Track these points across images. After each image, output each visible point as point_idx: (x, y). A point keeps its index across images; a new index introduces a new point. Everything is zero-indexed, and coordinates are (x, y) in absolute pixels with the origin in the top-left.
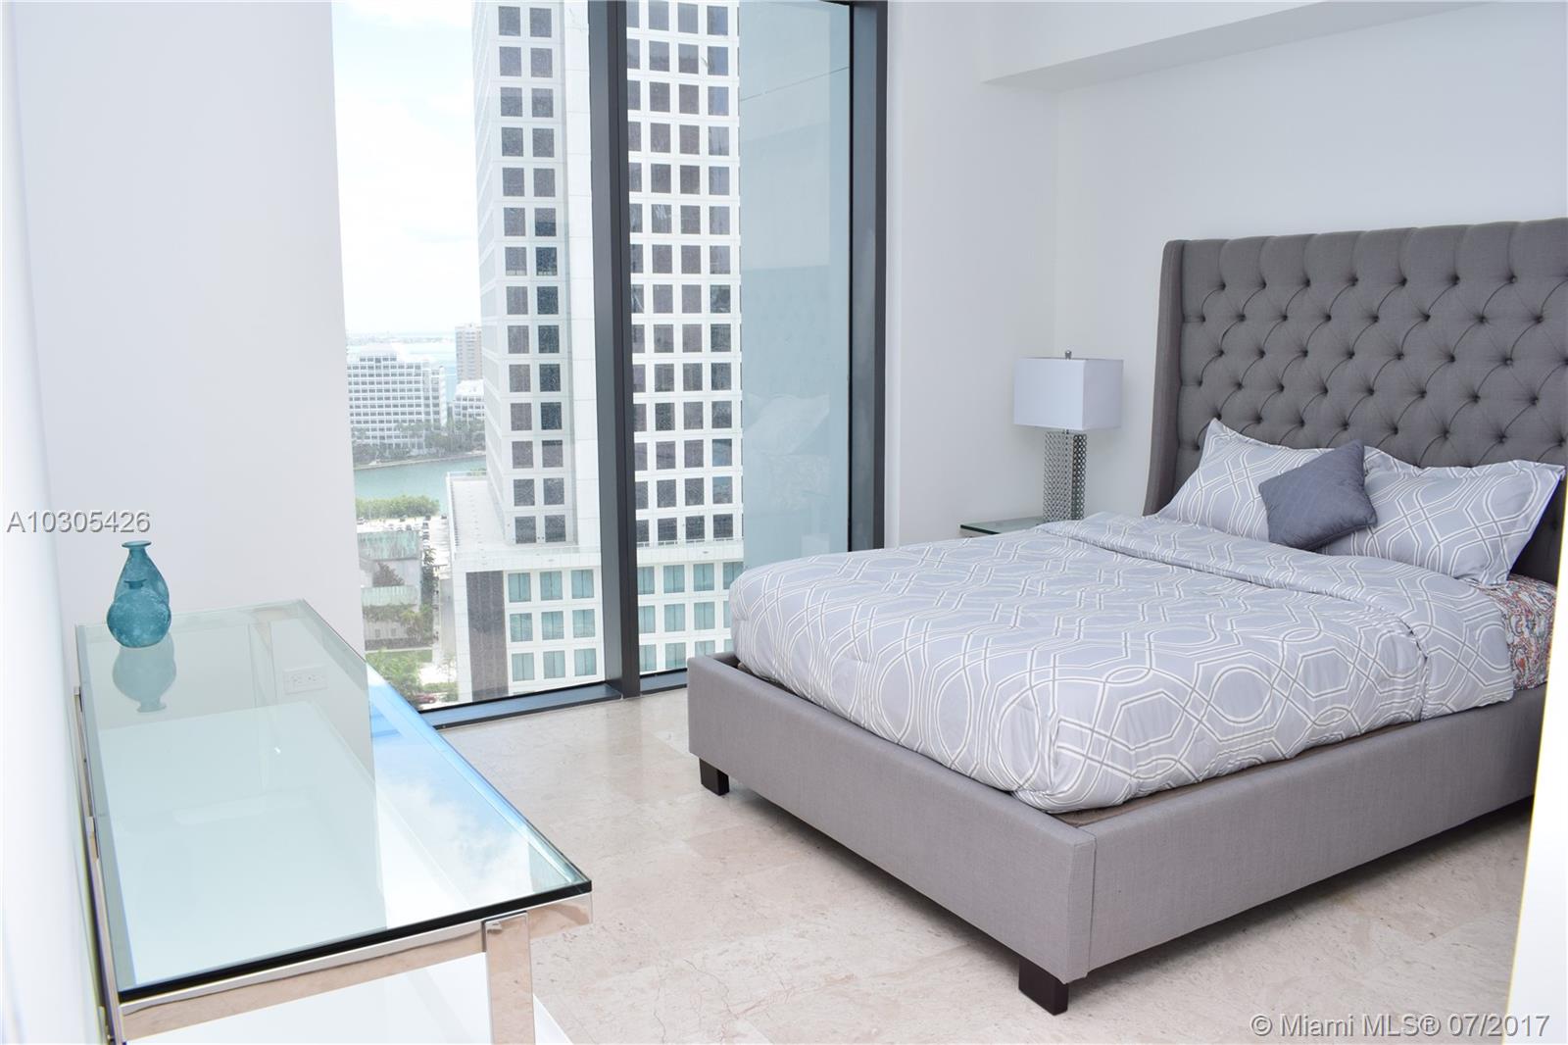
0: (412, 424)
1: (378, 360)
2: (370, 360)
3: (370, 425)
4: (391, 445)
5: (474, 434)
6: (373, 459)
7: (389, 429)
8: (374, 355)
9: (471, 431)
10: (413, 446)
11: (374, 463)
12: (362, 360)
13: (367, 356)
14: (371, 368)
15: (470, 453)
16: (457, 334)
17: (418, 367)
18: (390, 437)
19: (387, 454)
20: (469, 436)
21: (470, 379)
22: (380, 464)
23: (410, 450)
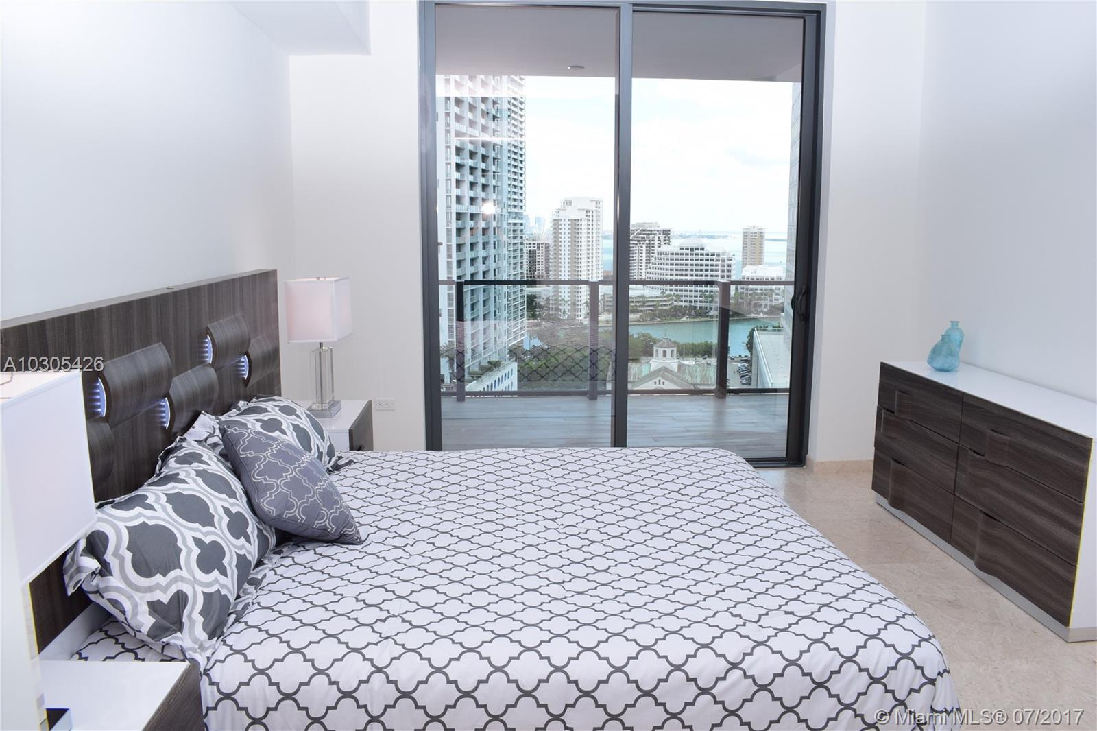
0: (712, 294)
1: (692, 250)
2: (687, 249)
3: (684, 293)
4: (695, 307)
5: (753, 302)
6: (684, 315)
7: (696, 296)
8: (690, 246)
9: (751, 300)
10: (711, 308)
11: (684, 319)
12: (682, 249)
13: (684, 246)
14: (687, 254)
15: (749, 316)
16: (744, 233)
17: (718, 255)
18: (696, 302)
19: (693, 313)
20: (749, 304)
21: (751, 264)
22: (689, 320)
23: (709, 311)
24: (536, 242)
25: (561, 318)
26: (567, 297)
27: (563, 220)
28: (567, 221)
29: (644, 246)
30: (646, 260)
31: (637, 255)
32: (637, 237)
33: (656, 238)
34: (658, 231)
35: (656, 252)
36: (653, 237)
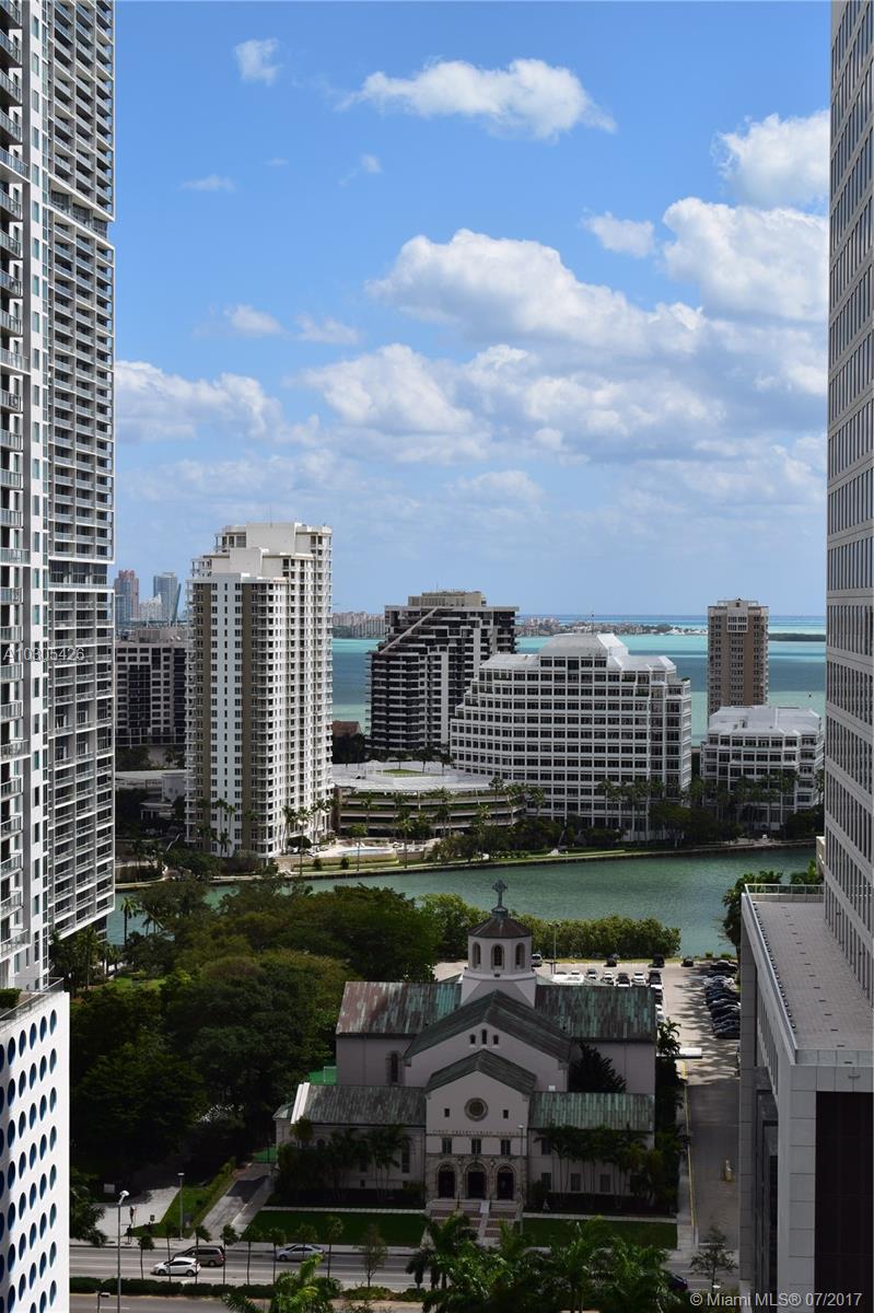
0: (628, 784)
1: (573, 664)
2: (560, 663)
3: (552, 783)
4: (587, 820)
5: (740, 807)
6: (554, 843)
7: (586, 792)
8: (567, 655)
9: (735, 801)
10: (628, 824)
11: (555, 853)
12: (545, 663)
13: (553, 655)
14: (559, 678)
15: (732, 843)
16: (713, 619)
17: (644, 678)
18: (586, 806)
19: (578, 837)
20: (730, 809)
21: (734, 703)
22: (567, 856)
23: (623, 832)
24: (150, 646)
25: (218, 854)
26: (231, 795)
27: (221, 587)
28: (232, 587)
29: (445, 656)
30: (451, 693)
31: (425, 679)
32: (424, 632)
33: (477, 635)
34: (481, 614)
35: (476, 671)
36: (470, 632)
